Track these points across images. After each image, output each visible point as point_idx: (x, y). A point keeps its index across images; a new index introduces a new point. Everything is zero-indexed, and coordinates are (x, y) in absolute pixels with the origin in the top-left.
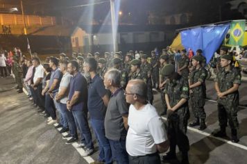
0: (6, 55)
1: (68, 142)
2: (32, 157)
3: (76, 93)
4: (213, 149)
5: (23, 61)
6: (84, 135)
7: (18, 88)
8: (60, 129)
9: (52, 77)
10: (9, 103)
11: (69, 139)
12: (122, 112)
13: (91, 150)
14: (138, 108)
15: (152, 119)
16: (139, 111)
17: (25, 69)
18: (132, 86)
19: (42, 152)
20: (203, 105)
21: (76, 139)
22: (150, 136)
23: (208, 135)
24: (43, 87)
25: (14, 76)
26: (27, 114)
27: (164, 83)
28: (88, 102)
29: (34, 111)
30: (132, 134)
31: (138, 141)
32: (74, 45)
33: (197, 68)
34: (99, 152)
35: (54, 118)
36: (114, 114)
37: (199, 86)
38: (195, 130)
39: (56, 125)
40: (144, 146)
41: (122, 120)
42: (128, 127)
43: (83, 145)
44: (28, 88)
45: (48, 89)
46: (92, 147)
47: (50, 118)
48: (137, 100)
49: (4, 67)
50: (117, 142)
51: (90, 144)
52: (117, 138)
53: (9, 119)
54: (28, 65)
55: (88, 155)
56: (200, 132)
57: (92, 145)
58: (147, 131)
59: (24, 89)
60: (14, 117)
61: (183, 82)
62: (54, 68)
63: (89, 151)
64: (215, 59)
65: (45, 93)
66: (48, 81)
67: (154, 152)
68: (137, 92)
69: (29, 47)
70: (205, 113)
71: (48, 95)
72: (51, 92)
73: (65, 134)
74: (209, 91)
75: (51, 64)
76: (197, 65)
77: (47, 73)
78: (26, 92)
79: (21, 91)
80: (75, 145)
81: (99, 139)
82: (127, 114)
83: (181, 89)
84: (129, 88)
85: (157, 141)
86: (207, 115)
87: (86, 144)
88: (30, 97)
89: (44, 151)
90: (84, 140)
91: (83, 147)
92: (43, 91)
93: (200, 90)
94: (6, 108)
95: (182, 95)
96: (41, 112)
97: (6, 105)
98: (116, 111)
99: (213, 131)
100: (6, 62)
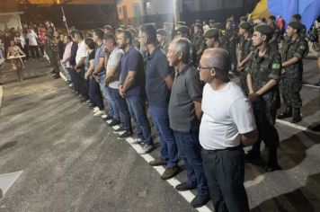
0: (36, 31)
1: (121, 136)
2: (77, 154)
3: (131, 73)
4: (311, 146)
5: (58, 37)
6: (141, 127)
7: (53, 72)
8: (109, 122)
9: (96, 55)
10: (45, 90)
11: (121, 133)
12: (193, 94)
13: (150, 147)
14: (217, 87)
15: (235, 101)
16: (217, 92)
17: (62, 47)
18: (209, 57)
19: (88, 149)
20: (300, 90)
21: (130, 133)
22: (233, 125)
23: (305, 129)
24: (86, 68)
25: (48, 58)
26: (67, 104)
27: (244, 61)
28: (146, 85)
29: (75, 100)
30: (208, 121)
31: (216, 130)
32: (121, 17)
33: (293, 39)
34: (160, 148)
35: (102, 108)
36: (182, 98)
37: (295, 63)
38: (286, 123)
39: (105, 116)
40: (224, 137)
41: (193, 106)
42: (202, 113)
43: (139, 140)
44: (67, 72)
45: (93, 70)
46: (151, 143)
47: (97, 109)
48: (215, 77)
49: (35, 47)
50: (186, 133)
51: (149, 139)
52: (186, 129)
53: (46, 109)
54: (65, 41)
55: (147, 152)
56: (293, 125)
57: (151, 140)
58: (229, 117)
59: (61, 74)
60: (52, 107)
61: (273, 57)
62: (99, 43)
63: (147, 148)
64: (316, 29)
65: (88, 77)
66: (91, 61)
67: (238, 144)
68: (216, 66)
69: (64, 20)
70: (300, 101)
71: (94, 79)
72: (96, 74)
73: (116, 127)
74: (307, 73)
75: (95, 37)
76: (293, 34)
77: (91, 51)
78: (64, 77)
79: (58, 77)
80: (130, 140)
81: (161, 131)
82: (200, 97)
83: (270, 66)
84: (205, 59)
85: (242, 130)
86: (304, 103)
87: (143, 139)
88: (70, 83)
89: (91, 147)
90: (141, 134)
91: (139, 143)
92: (86, 75)
93: (296, 70)
94: (41, 96)
95: (271, 75)
96: (85, 101)
97: (42, 93)
98: (185, 93)
99: (310, 124)
100: (38, 40)
